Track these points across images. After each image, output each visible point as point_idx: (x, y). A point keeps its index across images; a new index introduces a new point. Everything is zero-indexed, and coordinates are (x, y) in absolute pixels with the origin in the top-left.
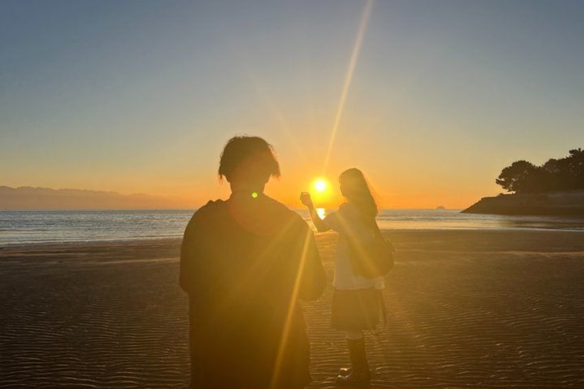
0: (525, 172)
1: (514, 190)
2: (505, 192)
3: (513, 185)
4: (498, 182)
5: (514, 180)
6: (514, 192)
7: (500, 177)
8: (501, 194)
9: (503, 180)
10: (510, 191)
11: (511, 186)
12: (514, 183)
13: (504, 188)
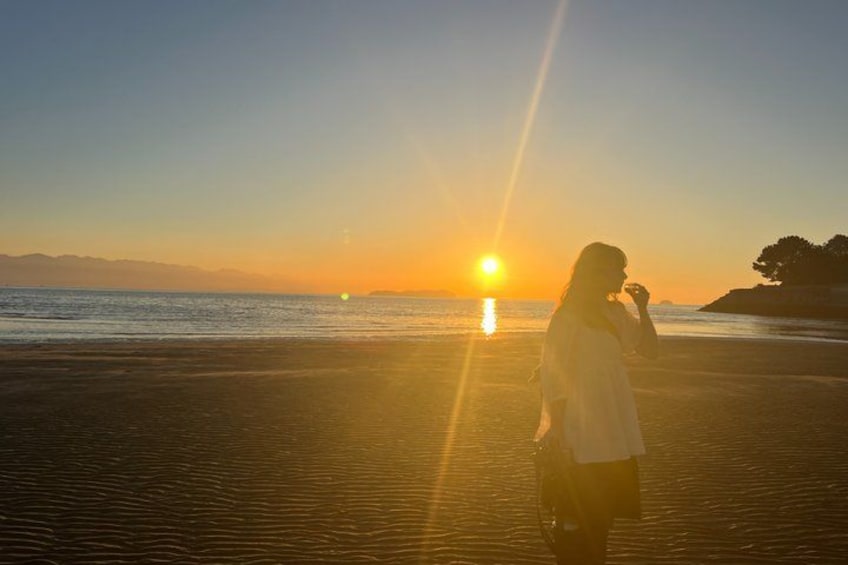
0: (798, 253)
1: (779, 280)
2: (766, 282)
3: (779, 271)
4: (756, 267)
5: (780, 264)
6: (778, 283)
7: (759, 260)
8: (760, 286)
9: (763, 264)
10: (773, 280)
11: (776, 273)
12: (781, 270)
13: (764, 276)
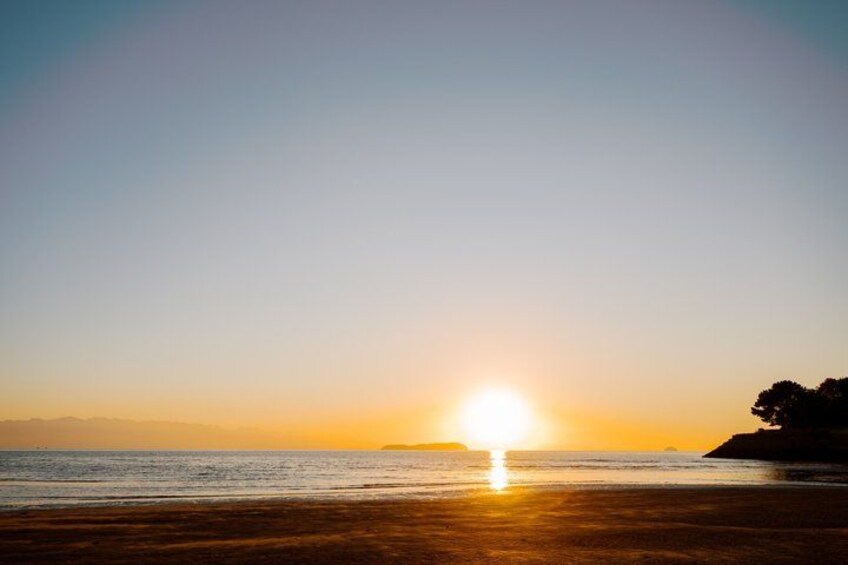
0: (793, 397)
1: (778, 424)
2: (767, 426)
3: (777, 415)
4: (755, 412)
5: (777, 409)
6: (778, 427)
7: (757, 405)
8: (761, 430)
9: (761, 408)
10: (772, 425)
11: (774, 417)
12: (778, 413)
13: (763, 421)
